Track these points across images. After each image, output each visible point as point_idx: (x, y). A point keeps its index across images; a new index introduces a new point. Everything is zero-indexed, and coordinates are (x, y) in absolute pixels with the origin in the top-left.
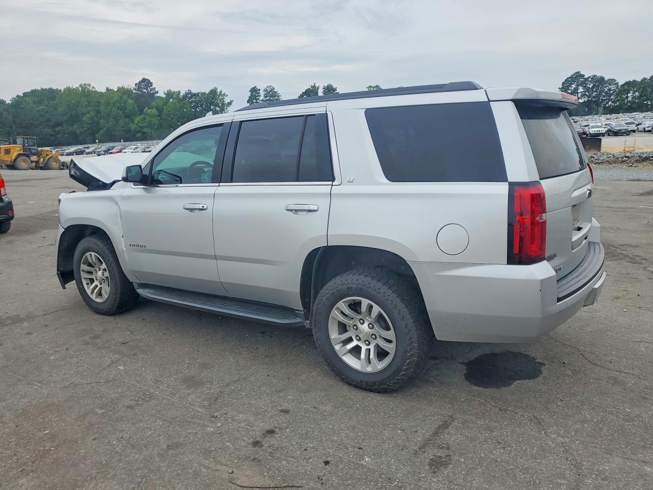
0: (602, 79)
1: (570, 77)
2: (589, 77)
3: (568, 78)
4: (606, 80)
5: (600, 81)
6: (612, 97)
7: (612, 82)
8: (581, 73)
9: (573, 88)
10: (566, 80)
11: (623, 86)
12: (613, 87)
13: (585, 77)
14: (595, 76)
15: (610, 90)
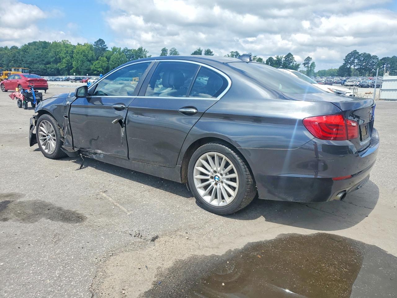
0: (369, 55)
1: (350, 53)
2: (362, 54)
3: (349, 54)
4: (372, 55)
5: (368, 57)
6: (374, 67)
7: (375, 57)
8: (357, 51)
9: (352, 60)
10: (348, 55)
11: (381, 60)
12: (375, 60)
13: (359, 54)
14: (365, 53)
15: (373, 62)
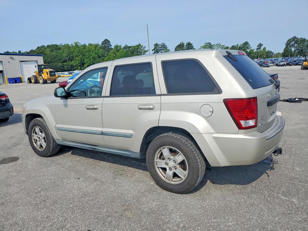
0: (305, 39)
1: (291, 39)
3: (290, 39)
4: (306, 40)
5: (303, 40)
9: (292, 44)
10: (289, 40)
13: (298, 39)
14: (301, 38)
